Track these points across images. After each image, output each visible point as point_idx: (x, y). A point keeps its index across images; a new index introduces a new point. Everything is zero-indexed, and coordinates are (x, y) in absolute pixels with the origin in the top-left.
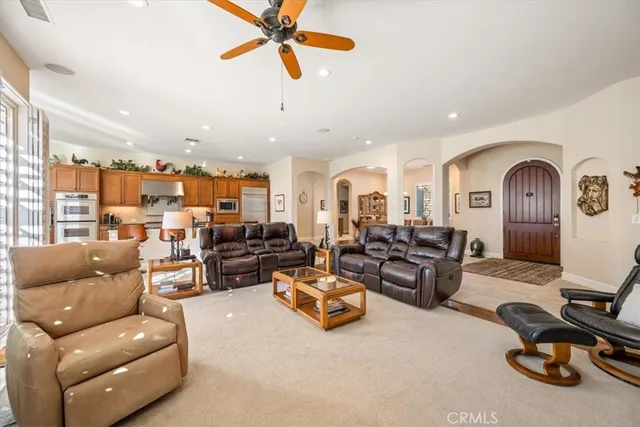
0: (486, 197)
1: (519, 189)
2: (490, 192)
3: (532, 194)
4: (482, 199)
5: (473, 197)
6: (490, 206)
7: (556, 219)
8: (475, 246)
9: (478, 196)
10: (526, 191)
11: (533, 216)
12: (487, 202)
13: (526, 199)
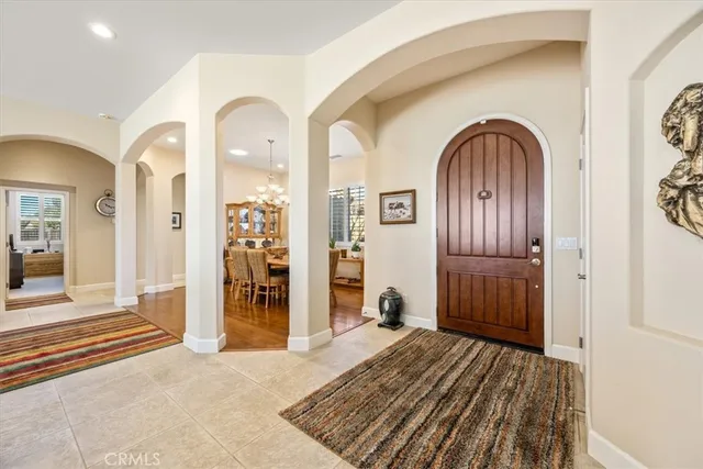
0: (407, 201)
1: (465, 182)
2: (413, 192)
3: (489, 195)
4: (401, 205)
5: (388, 201)
6: (413, 221)
7: (535, 249)
8: (386, 306)
9: (395, 200)
10: (478, 188)
11: (491, 241)
12: (409, 212)
13: (478, 204)
